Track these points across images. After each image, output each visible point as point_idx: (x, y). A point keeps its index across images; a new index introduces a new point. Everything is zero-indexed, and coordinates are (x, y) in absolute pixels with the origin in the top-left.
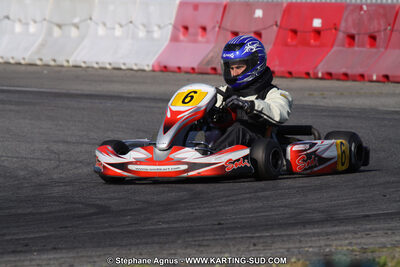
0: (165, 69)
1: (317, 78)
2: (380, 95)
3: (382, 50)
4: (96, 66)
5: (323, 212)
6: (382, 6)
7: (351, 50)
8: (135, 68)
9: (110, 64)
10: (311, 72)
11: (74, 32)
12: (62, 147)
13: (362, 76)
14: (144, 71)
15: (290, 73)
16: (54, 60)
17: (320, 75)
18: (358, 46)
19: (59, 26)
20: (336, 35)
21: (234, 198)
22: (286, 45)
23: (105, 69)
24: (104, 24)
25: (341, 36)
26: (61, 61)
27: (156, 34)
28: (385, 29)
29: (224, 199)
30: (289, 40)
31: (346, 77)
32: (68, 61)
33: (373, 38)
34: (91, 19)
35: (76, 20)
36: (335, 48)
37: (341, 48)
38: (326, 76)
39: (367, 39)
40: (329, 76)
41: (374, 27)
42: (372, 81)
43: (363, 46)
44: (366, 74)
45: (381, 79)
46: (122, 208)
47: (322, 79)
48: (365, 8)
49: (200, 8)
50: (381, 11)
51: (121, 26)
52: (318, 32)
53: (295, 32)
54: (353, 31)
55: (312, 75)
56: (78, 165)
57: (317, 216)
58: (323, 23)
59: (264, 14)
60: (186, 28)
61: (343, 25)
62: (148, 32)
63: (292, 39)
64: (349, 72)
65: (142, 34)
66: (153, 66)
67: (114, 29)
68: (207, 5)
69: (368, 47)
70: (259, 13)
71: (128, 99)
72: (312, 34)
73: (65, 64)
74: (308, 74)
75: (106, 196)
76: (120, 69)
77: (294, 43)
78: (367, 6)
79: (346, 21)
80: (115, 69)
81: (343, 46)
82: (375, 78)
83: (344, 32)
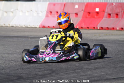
0: (44, 27)
1: (97, 29)
2: (120, 35)
3: (120, 19)
4: (19, 26)
5: (99, 77)
6: (120, 3)
7: (109, 19)
8: (33, 27)
9: (24, 25)
10: (95, 27)
11: (11, 14)
12: (6, 55)
13: (113, 28)
14: (36, 28)
15: (88, 28)
16: (4, 24)
17: (99, 28)
18: (112, 18)
19: (6, 12)
20: (104, 14)
21: (67, 73)
22: (87, 18)
23: (22, 27)
24: (22, 11)
25: (106, 14)
26: (7, 25)
27: (40, 15)
28: (121, 12)
29: (63, 73)
30: (88, 16)
31: (108, 29)
32: (9, 25)
33: (117, 15)
34: (17, 9)
35: (12, 10)
36: (104, 18)
37: (106, 18)
38: (101, 29)
39: (115, 15)
40: (102, 28)
41: (117, 11)
42: (117, 30)
43: (114, 17)
44: (115, 28)
45: (120, 29)
46: (27, 77)
47: (99, 29)
48: (114, 4)
49: (56, 5)
50: (120, 5)
51: (28, 12)
52: (98, 13)
53: (89, 13)
54: (110, 12)
55: (96, 28)
56: (12, 61)
57: (96, 79)
58: (99, 10)
59: (78, 7)
60: (51, 12)
61: (106, 11)
62: (38, 14)
63: (89, 16)
64: (109, 27)
65: (35, 14)
66: (40, 26)
67: (25, 13)
68: (58, 4)
69: (115, 18)
70: (77, 7)
71: (31, 38)
72: (96, 14)
73: (8, 26)
74: (94, 28)
75: (22, 73)
76: (28, 27)
77: (89, 17)
78: (115, 3)
79: (108, 9)
80: (26, 27)
81: (107, 17)
82: (118, 29)
83: (107, 13)
